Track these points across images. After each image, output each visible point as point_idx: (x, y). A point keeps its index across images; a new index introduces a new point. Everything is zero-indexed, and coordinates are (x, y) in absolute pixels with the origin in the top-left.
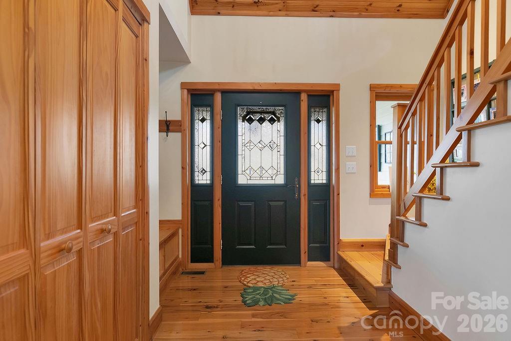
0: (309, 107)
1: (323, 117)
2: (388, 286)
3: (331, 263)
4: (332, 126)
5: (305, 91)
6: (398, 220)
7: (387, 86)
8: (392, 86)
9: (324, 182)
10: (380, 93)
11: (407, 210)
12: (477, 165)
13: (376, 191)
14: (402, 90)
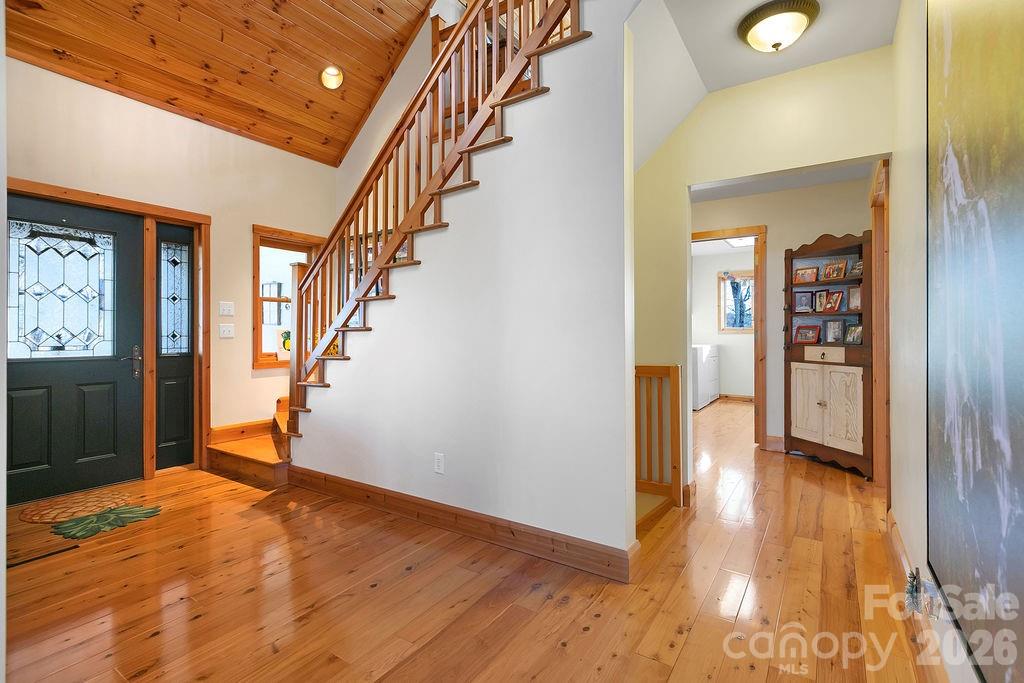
0: (159, 240)
1: (183, 256)
2: (287, 460)
3: (196, 464)
4: (198, 274)
5: (152, 216)
6: (298, 386)
7: (275, 231)
8: (281, 232)
9: (185, 351)
10: (266, 237)
11: (308, 375)
12: (370, 329)
13: (261, 361)
14: (293, 239)
